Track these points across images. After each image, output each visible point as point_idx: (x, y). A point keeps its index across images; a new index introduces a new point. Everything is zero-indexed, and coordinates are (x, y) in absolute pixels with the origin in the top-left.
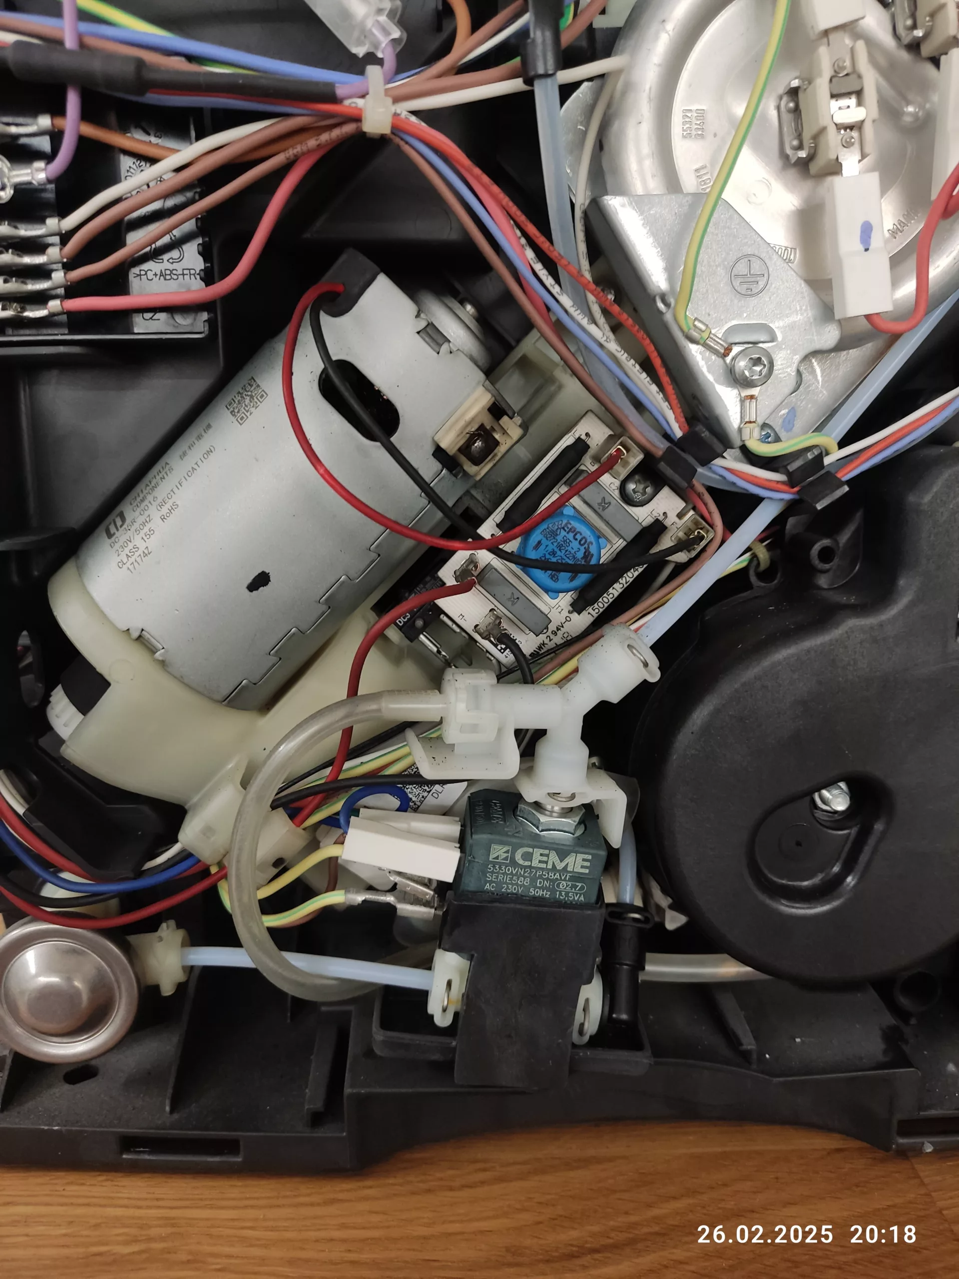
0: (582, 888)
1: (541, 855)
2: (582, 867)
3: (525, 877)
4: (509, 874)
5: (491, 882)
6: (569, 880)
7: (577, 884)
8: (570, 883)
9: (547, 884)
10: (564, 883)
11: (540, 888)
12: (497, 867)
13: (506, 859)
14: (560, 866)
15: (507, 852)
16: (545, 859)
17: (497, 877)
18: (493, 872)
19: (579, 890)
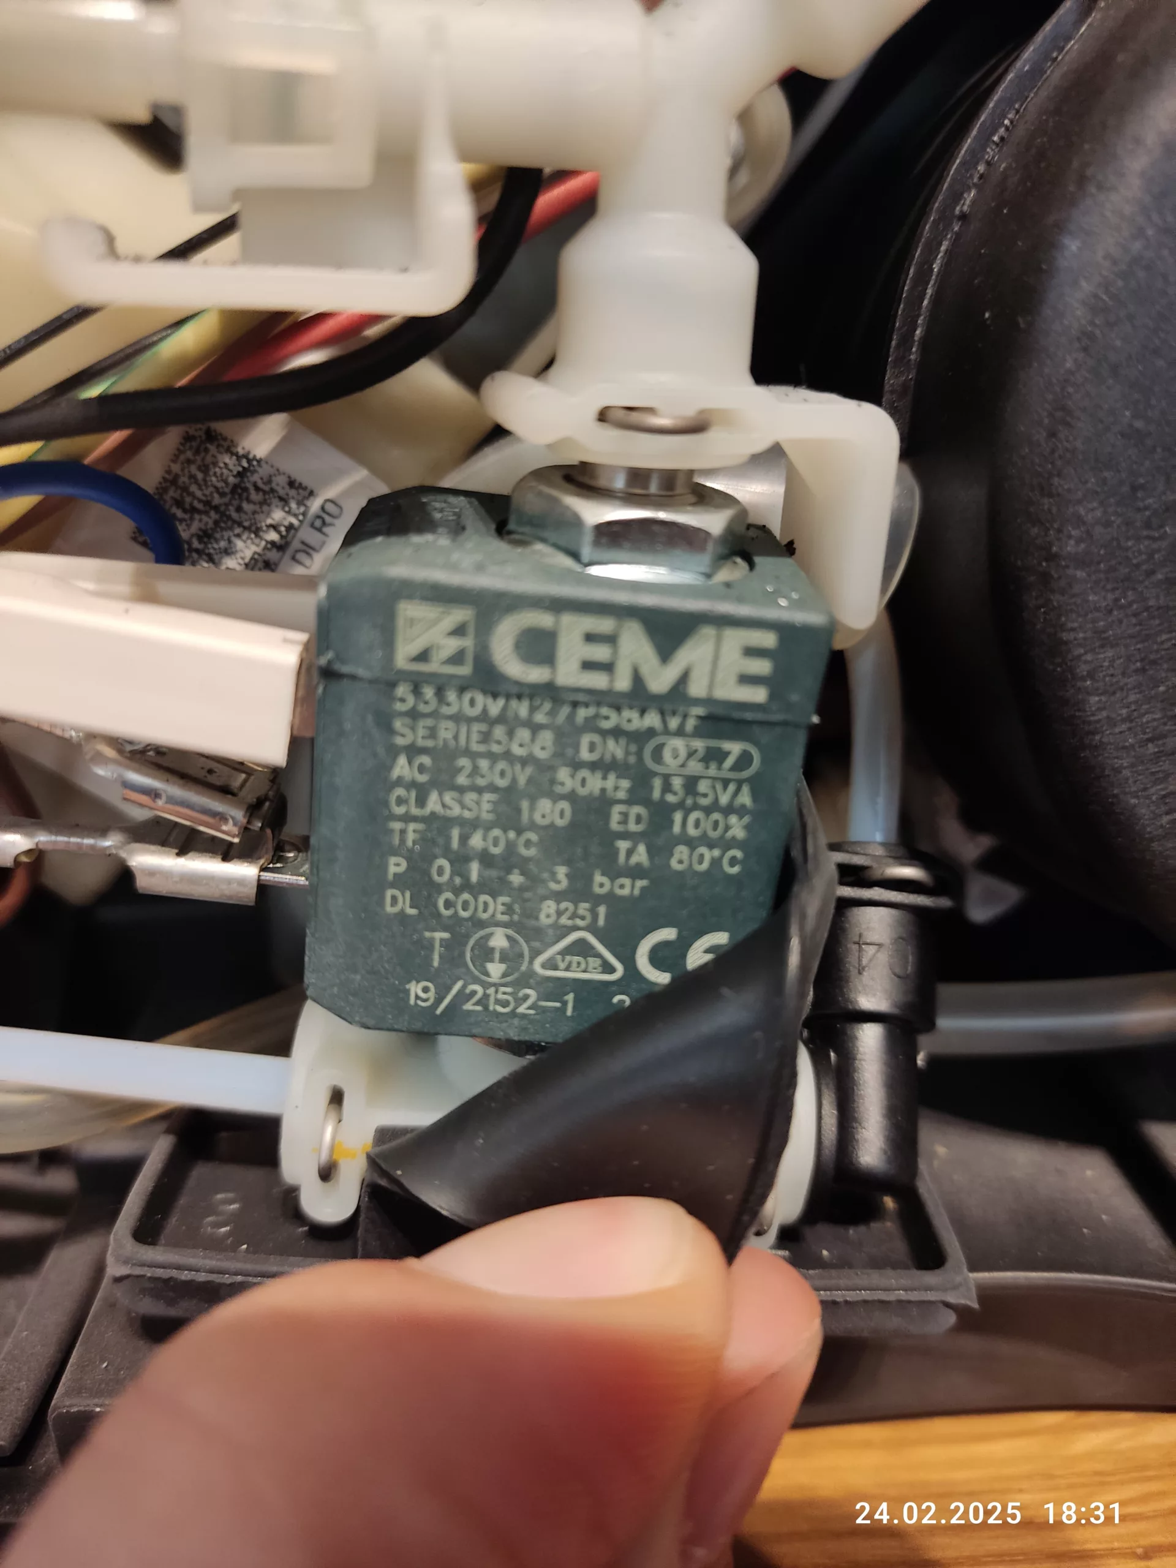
0: (744, 760)
1: (590, 638)
2: (746, 679)
3: (536, 729)
4: (477, 719)
5: (413, 751)
6: (698, 733)
7: (727, 746)
8: (699, 744)
9: (615, 749)
10: (679, 743)
11: (593, 766)
12: (429, 692)
13: (457, 658)
14: (660, 680)
15: (459, 631)
16: (601, 653)
17: (433, 733)
18: (414, 715)
19: (734, 768)
